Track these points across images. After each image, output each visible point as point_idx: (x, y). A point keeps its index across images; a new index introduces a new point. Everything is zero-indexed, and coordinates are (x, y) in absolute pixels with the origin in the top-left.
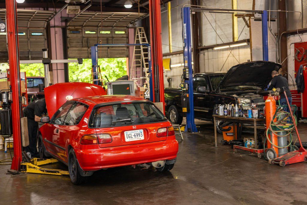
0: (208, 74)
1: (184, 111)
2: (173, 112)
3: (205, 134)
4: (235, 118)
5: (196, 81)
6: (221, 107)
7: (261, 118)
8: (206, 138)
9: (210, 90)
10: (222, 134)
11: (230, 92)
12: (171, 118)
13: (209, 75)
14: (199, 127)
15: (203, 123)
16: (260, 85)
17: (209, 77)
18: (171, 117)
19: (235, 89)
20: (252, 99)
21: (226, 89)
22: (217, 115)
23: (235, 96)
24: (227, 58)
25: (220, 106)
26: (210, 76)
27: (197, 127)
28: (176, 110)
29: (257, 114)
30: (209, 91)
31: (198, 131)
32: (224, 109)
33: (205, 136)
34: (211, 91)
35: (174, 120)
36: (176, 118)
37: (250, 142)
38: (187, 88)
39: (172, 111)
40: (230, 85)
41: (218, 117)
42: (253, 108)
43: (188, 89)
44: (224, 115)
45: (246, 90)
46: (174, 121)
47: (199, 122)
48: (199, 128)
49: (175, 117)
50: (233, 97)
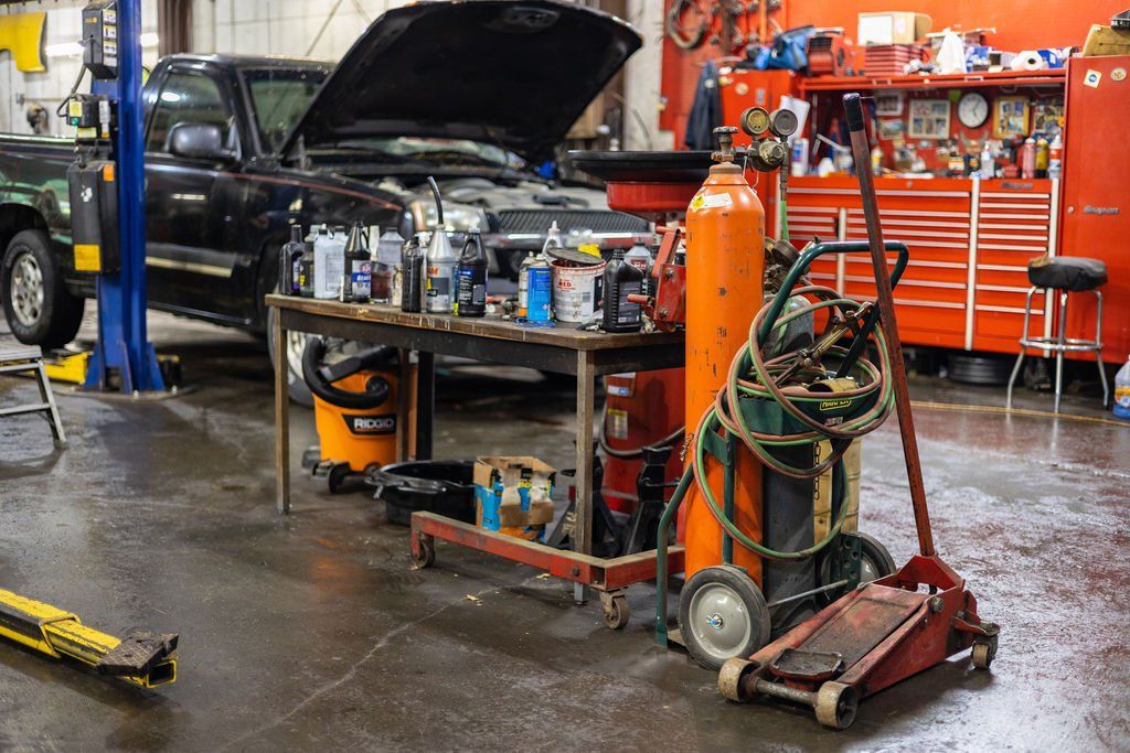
0: (236, 62)
1: (80, 265)
2: (30, 268)
3: (207, 405)
4: (432, 326)
5: (159, 104)
6: (328, 245)
7: (625, 329)
8: (217, 430)
9: (247, 151)
10: (311, 408)
11: (362, 169)
12: (15, 304)
13: (239, 65)
14: (175, 359)
15: (199, 338)
16: (520, 140)
17: (242, 78)
18: (20, 298)
19: (387, 150)
20: (495, 210)
21: (335, 148)
22: (297, 293)
23: (389, 186)
24: (325, 19)
25: (323, 233)
26: (245, 73)
27: (162, 358)
28: (46, 260)
29: (586, 298)
30: (238, 155)
31: (168, 387)
32: (350, 257)
33: (209, 418)
34: (254, 154)
35: (35, 314)
36: (45, 305)
37: (520, 491)
38: (105, 129)
39: (23, 264)
40: (363, 125)
41: (307, 308)
42: (558, 253)
43: (113, 133)
44: (346, 301)
45: (449, 162)
46: (30, 321)
47: (178, 331)
48: (175, 368)
49: (40, 296)
50: (382, 191)
